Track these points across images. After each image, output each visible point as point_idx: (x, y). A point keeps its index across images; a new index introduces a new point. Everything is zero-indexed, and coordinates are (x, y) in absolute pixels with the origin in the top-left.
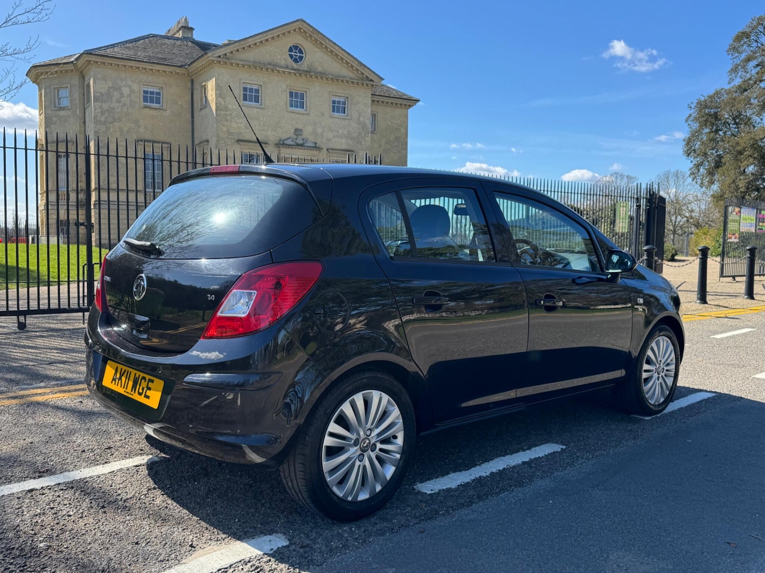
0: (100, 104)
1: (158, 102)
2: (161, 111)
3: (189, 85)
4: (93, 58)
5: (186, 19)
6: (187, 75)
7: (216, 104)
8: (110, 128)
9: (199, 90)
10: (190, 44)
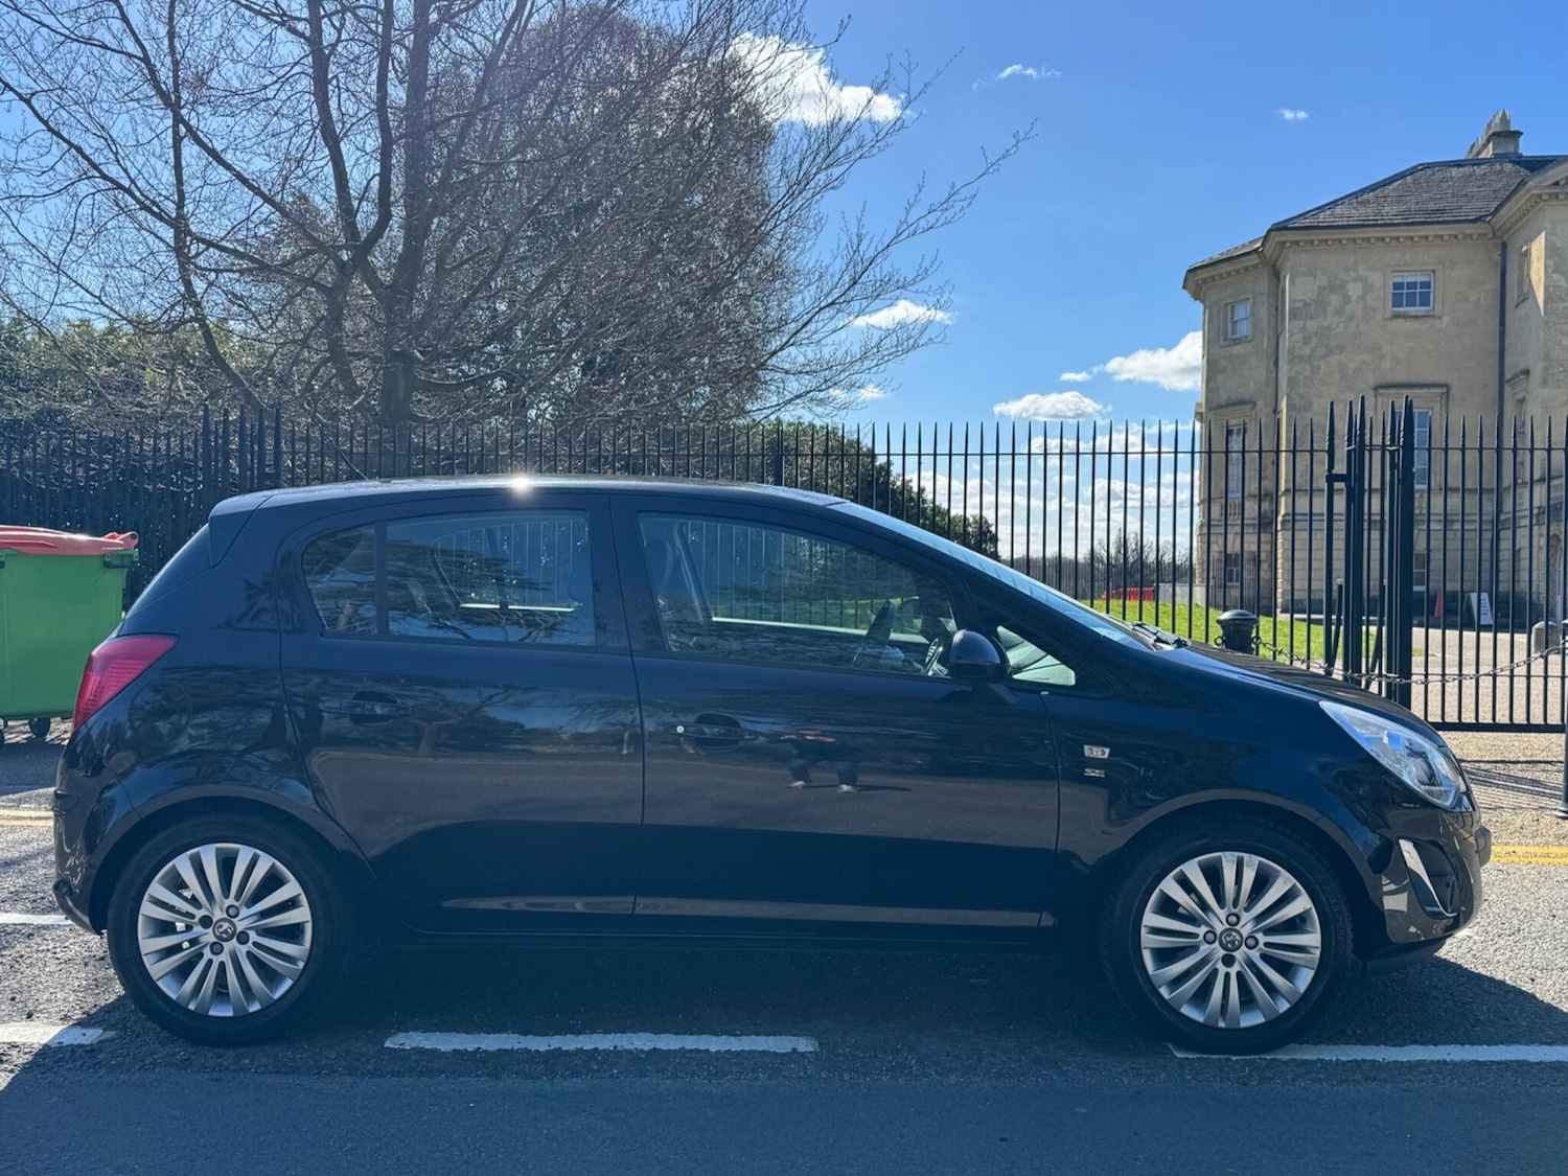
0: (1303, 322)
1: (1425, 302)
2: (1431, 319)
3: (1496, 256)
4: (1289, 236)
5: (1504, 114)
6: (1490, 236)
7: (1546, 288)
8: (1319, 369)
9: (1516, 264)
10: (1509, 167)
